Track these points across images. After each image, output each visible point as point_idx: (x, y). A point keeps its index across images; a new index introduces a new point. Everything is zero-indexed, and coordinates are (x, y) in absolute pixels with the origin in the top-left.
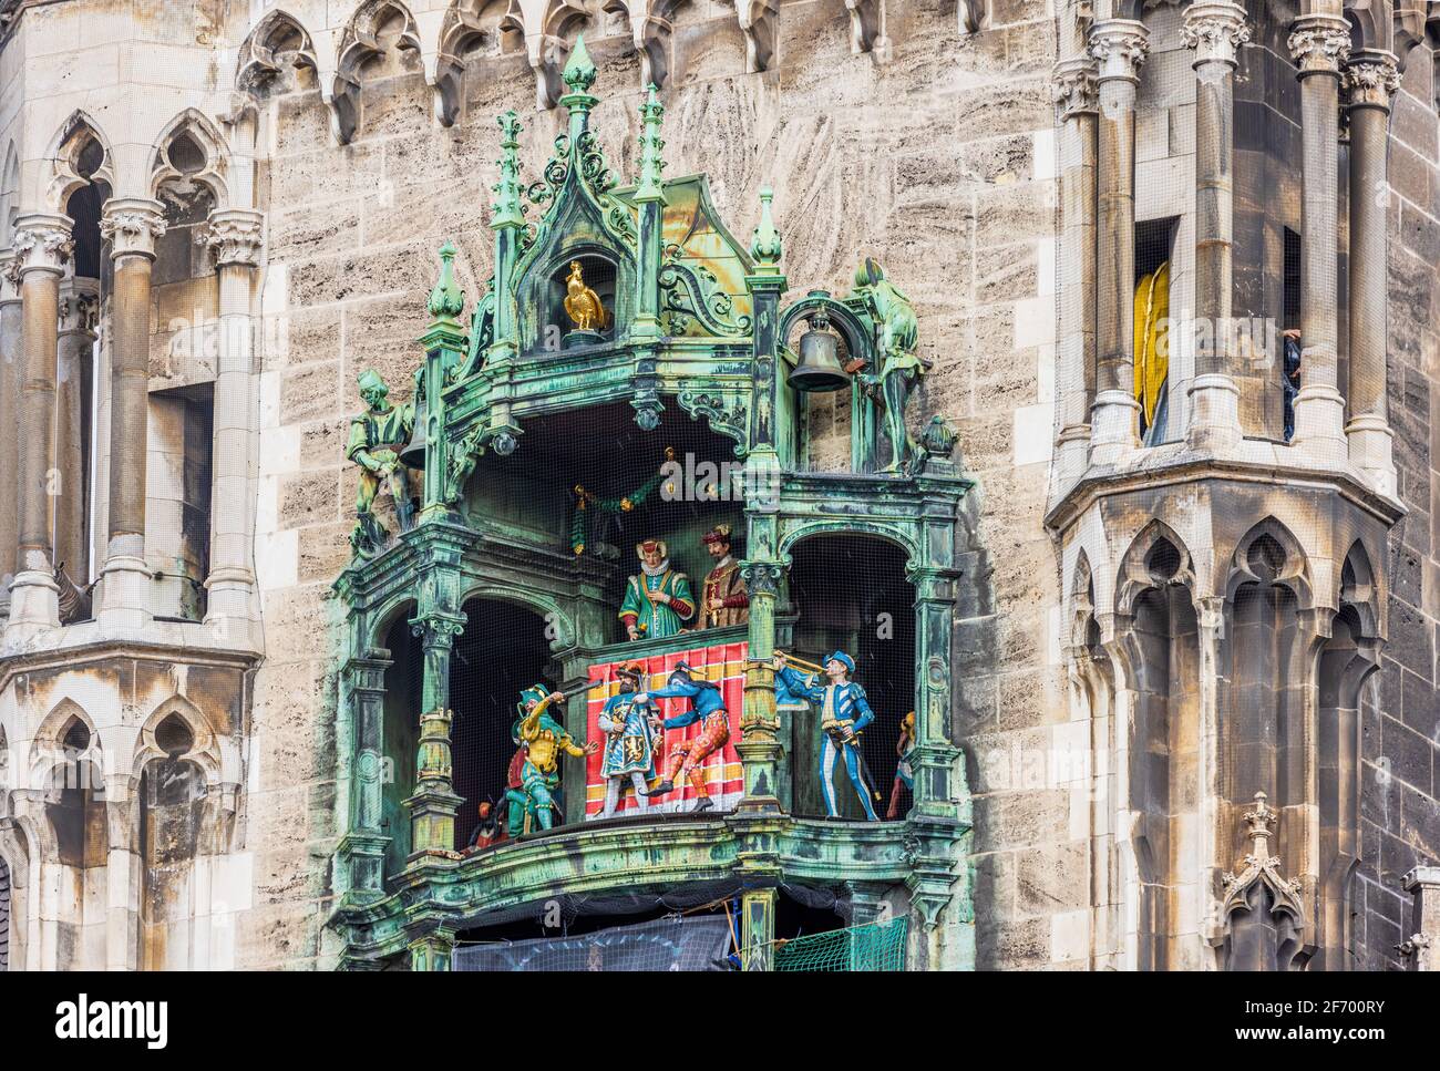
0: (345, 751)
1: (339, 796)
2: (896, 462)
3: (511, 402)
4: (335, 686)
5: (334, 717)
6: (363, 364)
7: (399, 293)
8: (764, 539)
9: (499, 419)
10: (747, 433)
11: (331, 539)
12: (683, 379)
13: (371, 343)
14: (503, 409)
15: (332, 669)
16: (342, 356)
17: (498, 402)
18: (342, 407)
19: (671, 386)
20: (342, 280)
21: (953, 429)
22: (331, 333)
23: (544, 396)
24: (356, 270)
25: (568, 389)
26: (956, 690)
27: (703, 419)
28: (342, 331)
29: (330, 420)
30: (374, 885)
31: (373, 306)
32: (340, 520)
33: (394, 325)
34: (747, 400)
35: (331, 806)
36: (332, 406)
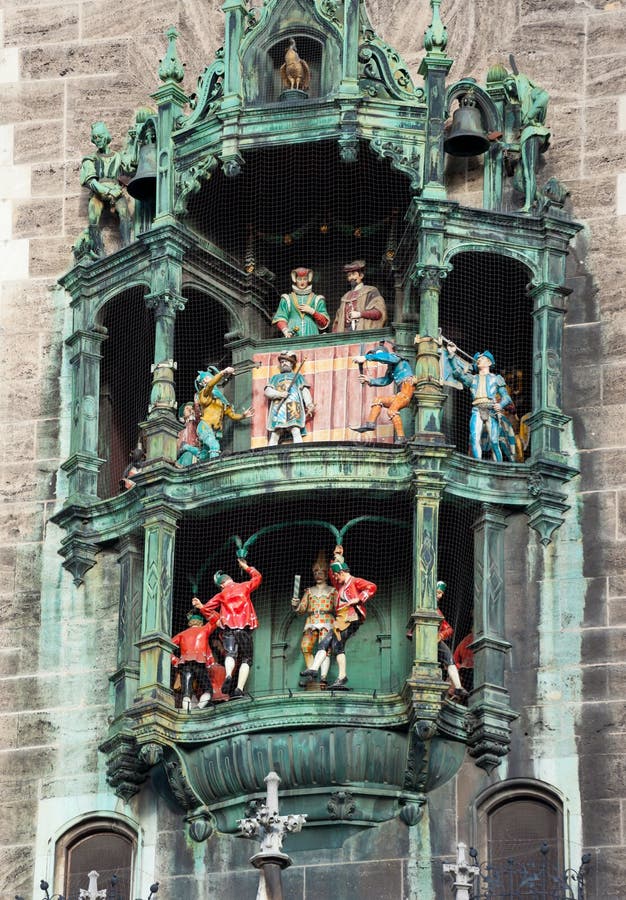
0: (66, 398)
1: (62, 429)
2: (528, 206)
3: (238, 138)
4: (59, 352)
5: (59, 373)
6: (82, 124)
7: (112, 74)
8: (433, 250)
9: (229, 150)
10: (421, 173)
11: (56, 248)
12: (376, 128)
13: (89, 109)
14: (233, 142)
15: (56, 339)
16: (66, 118)
17: (229, 137)
18: (65, 154)
19: (367, 133)
20: (64, 62)
21: (567, 189)
22: (56, 100)
23: (267, 135)
24: (76, 56)
25: (286, 132)
26: (567, 374)
27: (388, 160)
28: (65, 98)
29: (56, 163)
30: (92, 493)
31: (90, 82)
32: (63, 234)
33: (108, 97)
34: (421, 150)
35: (55, 435)
36: (57, 153)
